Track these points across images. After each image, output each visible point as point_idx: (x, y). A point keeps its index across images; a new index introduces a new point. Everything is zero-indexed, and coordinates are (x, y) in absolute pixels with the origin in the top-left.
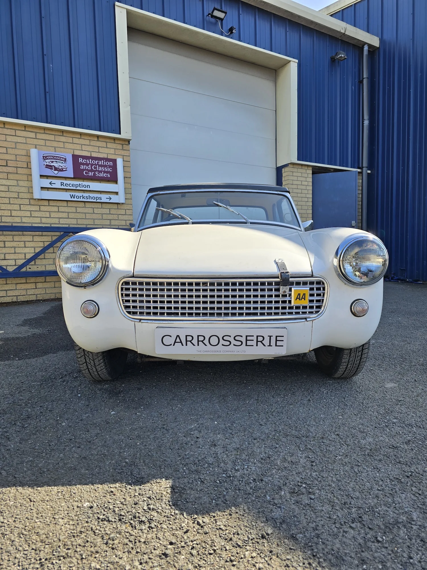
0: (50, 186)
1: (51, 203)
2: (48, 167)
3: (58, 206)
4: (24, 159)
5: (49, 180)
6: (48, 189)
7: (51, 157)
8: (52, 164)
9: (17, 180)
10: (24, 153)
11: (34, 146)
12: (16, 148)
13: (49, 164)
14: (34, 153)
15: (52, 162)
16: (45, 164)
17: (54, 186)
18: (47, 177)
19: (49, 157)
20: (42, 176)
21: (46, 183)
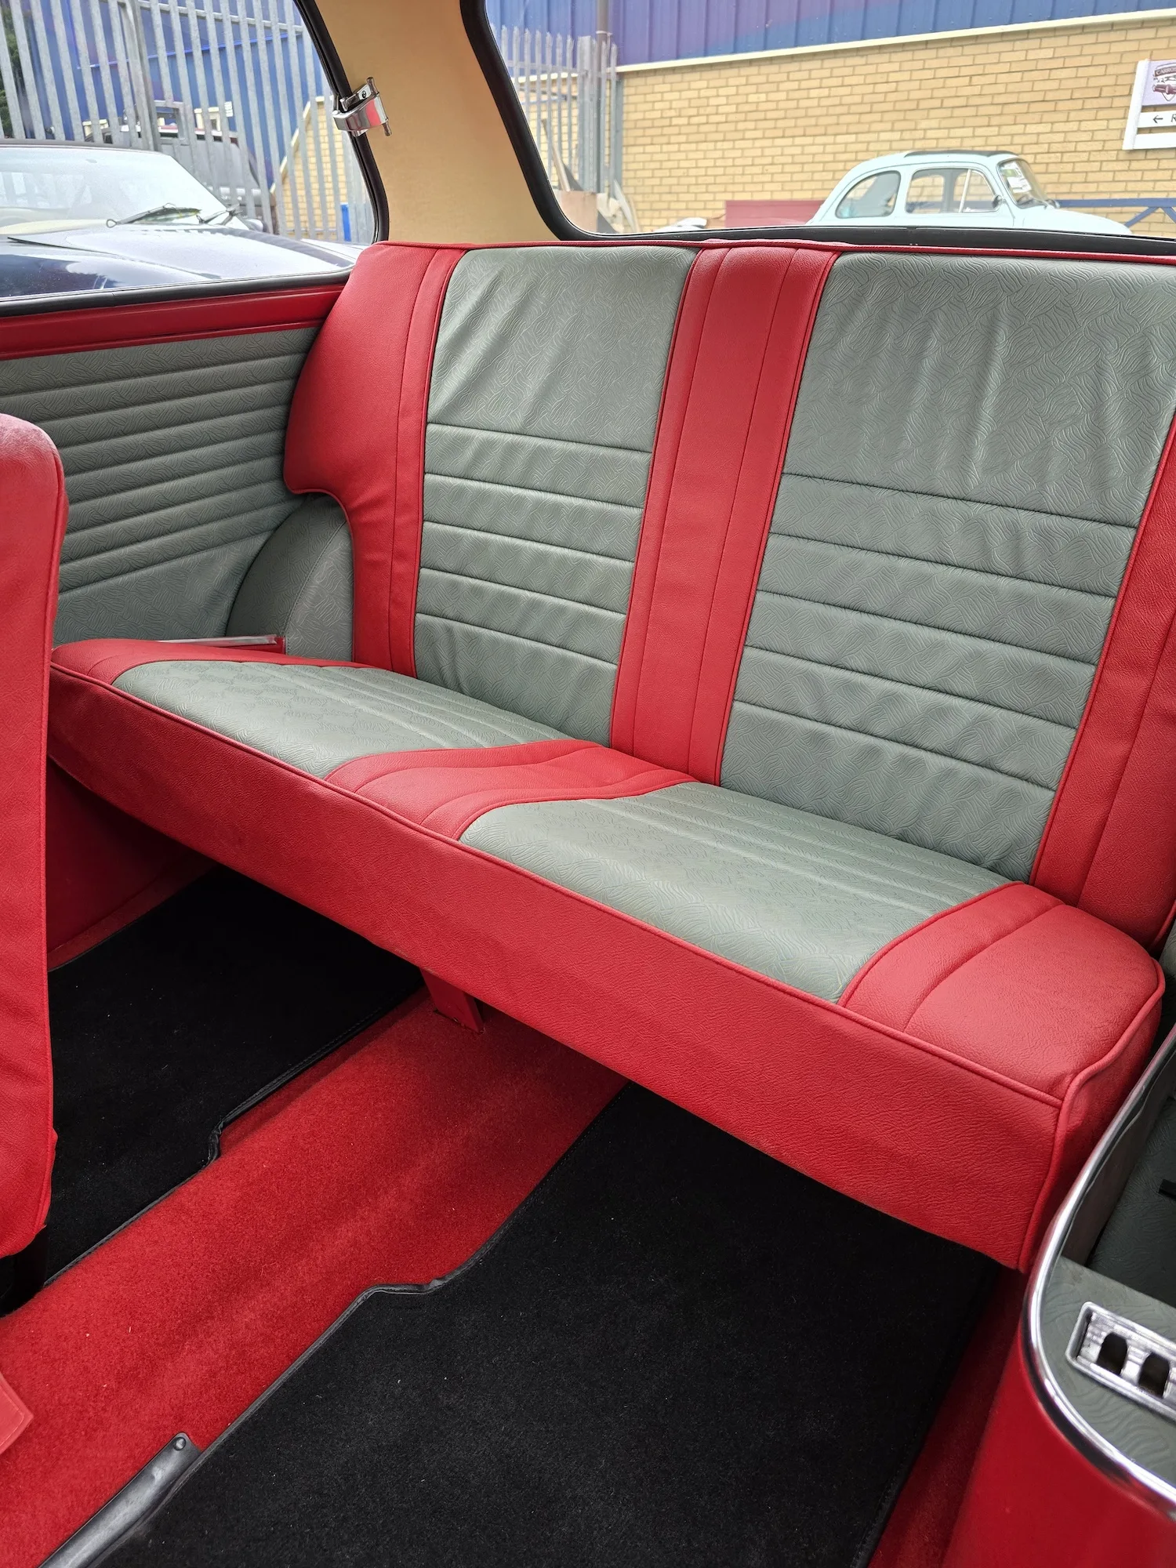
0: (1154, 125)
1: (1150, 155)
2: (1159, 89)
3: (1159, 160)
4: (1126, 80)
5: (1153, 114)
6: (1150, 130)
7: (1168, 70)
8: (1167, 83)
9: (1108, 120)
10: (1130, 69)
11: (1148, 53)
12: (1120, 63)
13: (1162, 83)
14: (1143, 68)
15: (1168, 78)
16: (1156, 84)
17: (1160, 124)
18: (1155, 108)
19: (1165, 71)
20: (1144, 109)
21: (1147, 120)
